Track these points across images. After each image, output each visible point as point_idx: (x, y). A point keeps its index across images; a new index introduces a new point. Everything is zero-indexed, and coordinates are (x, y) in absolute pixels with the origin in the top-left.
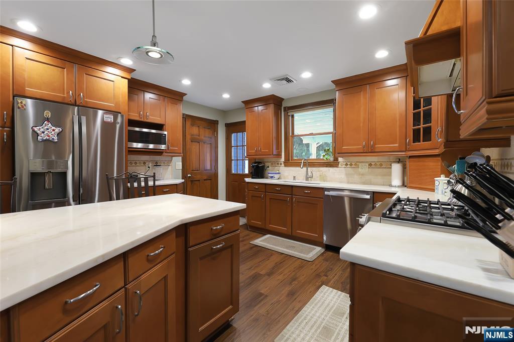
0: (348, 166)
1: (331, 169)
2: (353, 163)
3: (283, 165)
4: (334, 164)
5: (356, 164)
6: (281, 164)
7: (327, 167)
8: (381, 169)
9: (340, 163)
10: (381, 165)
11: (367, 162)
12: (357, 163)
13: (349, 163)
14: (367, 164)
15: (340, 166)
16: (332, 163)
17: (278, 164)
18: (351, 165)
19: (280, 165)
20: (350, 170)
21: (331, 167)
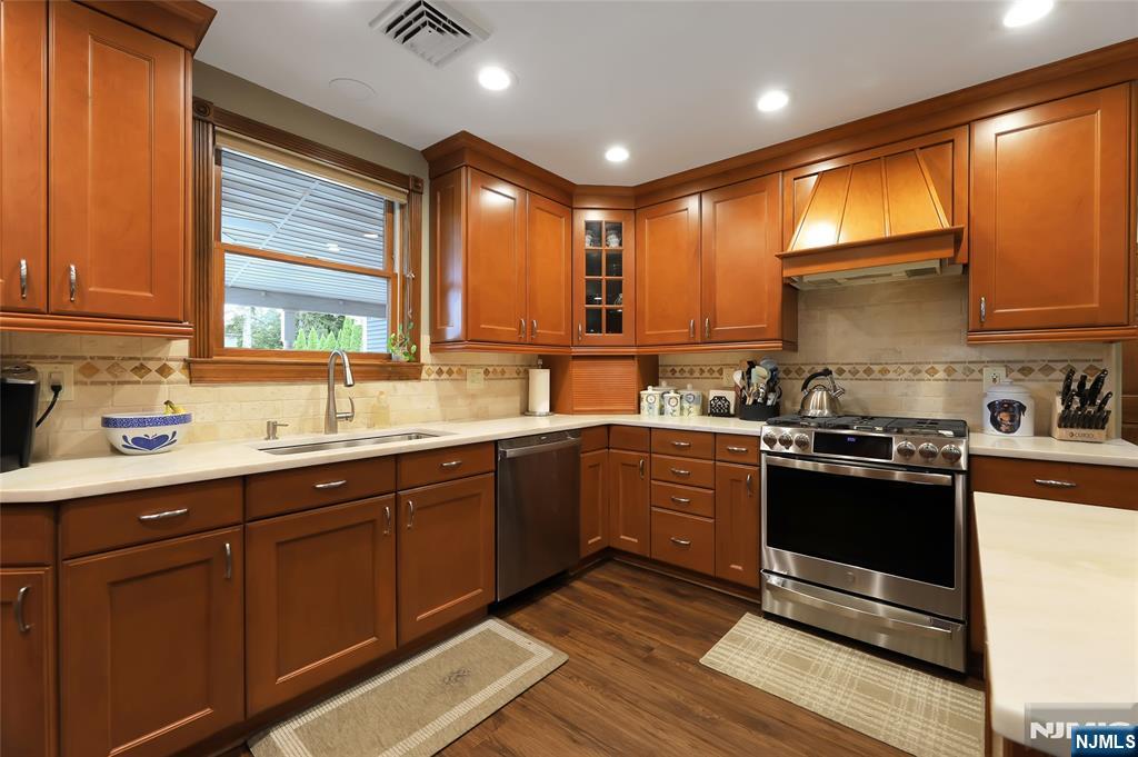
0: (445, 376)
1: (401, 386)
2: (455, 369)
3: (179, 375)
4: (407, 371)
5: (459, 372)
6: (164, 371)
7: (389, 379)
8: (503, 382)
9: (425, 368)
10: (503, 372)
11: (479, 366)
12: (464, 369)
13: (445, 369)
14: (482, 371)
15: (424, 375)
16: (405, 370)
17: (141, 369)
18: (450, 372)
19: (154, 376)
20: (448, 386)
21: (401, 379)
